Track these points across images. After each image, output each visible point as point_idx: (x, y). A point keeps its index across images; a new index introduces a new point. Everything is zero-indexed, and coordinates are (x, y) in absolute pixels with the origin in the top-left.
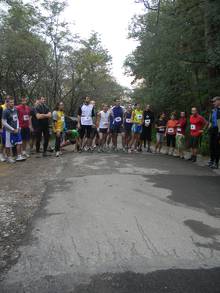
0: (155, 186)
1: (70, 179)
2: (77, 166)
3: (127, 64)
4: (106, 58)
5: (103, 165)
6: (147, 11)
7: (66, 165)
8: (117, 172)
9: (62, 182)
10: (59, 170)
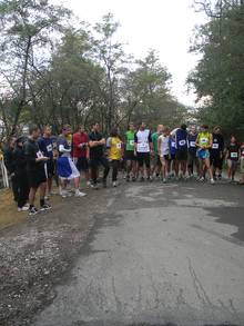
0: (218, 221)
1: (121, 212)
2: (130, 198)
3: (189, 80)
4: (165, 77)
5: (159, 196)
6: (209, 20)
7: (119, 196)
8: (174, 204)
9: (113, 216)
10: (110, 202)
